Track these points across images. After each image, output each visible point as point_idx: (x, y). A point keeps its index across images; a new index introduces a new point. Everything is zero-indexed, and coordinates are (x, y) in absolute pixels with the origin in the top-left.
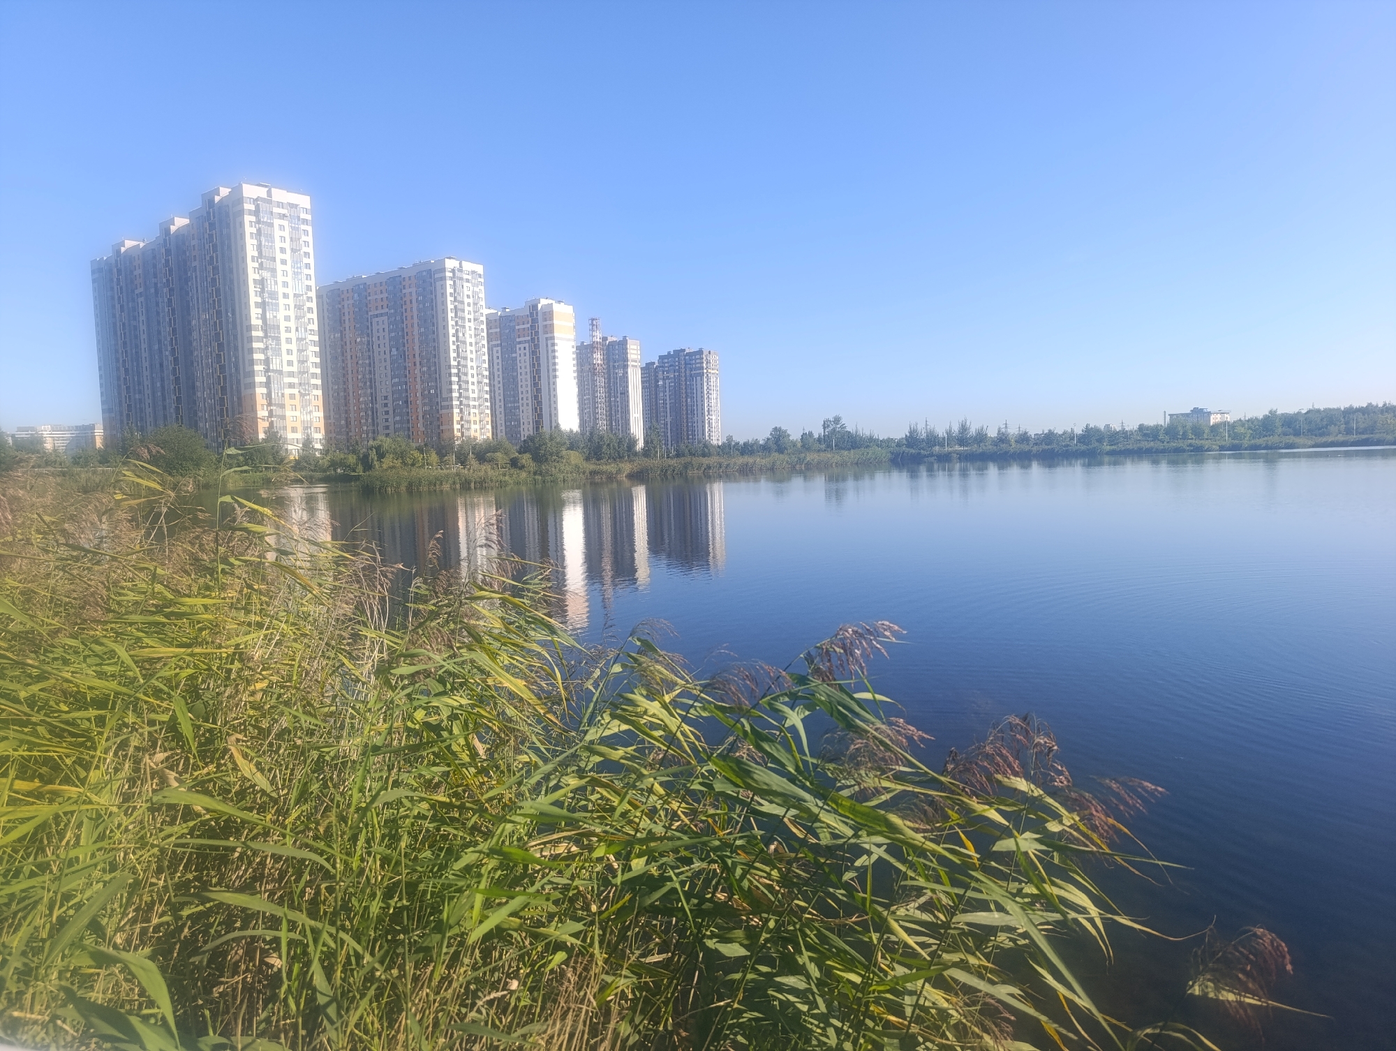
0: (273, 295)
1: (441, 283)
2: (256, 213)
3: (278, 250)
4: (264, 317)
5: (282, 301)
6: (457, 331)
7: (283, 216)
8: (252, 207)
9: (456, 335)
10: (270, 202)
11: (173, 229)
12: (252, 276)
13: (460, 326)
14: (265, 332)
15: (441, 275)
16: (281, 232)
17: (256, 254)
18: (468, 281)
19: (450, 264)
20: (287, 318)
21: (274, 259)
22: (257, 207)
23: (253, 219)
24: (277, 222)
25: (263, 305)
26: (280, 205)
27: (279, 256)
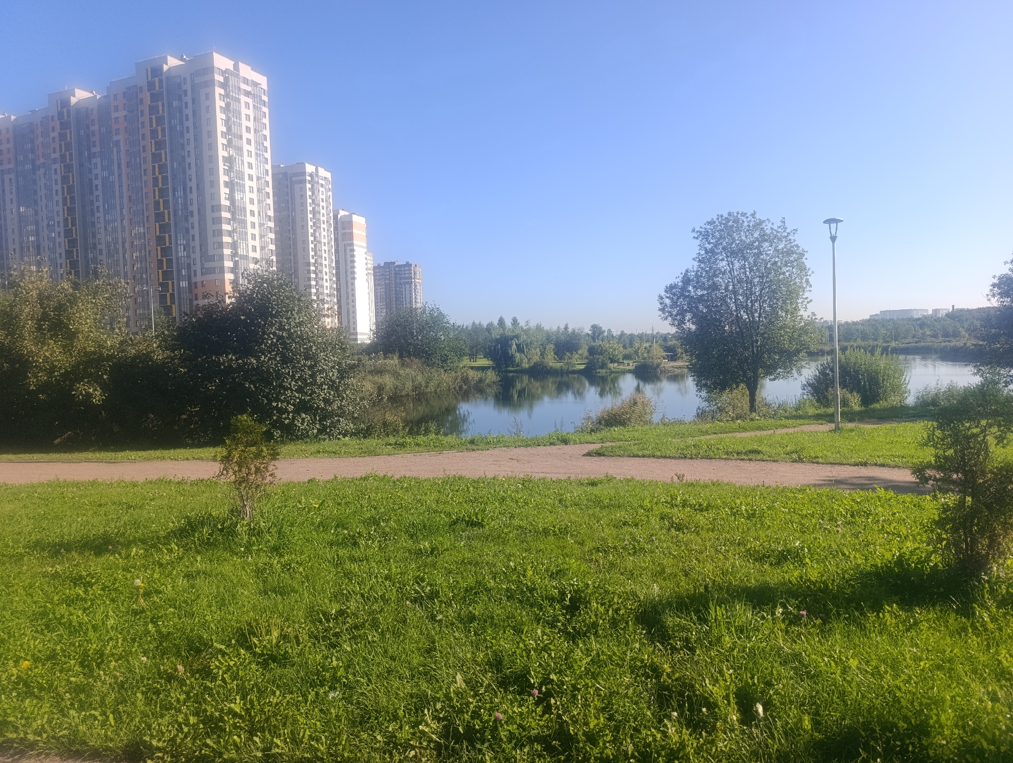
0: (240, 175)
1: (301, 185)
2: (224, 85)
3: (244, 129)
4: (231, 198)
5: (248, 183)
6: (315, 231)
7: (247, 94)
8: (221, 79)
9: (314, 235)
10: (237, 76)
11: (73, 100)
12: (222, 153)
13: (316, 226)
14: (233, 214)
15: (300, 178)
16: (246, 108)
17: (224, 130)
18: (322, 186)
19: (310, 168)
20: (252, 201)
21: (241, 137)
22: (226, 79)
23: (222, 91)
24: (243, 99)
25: (230, 185)
26: (246, 81)
27: (245, 135)
